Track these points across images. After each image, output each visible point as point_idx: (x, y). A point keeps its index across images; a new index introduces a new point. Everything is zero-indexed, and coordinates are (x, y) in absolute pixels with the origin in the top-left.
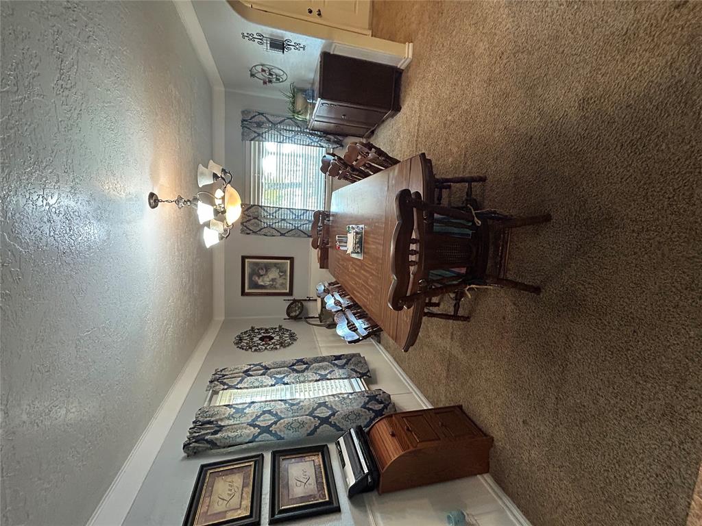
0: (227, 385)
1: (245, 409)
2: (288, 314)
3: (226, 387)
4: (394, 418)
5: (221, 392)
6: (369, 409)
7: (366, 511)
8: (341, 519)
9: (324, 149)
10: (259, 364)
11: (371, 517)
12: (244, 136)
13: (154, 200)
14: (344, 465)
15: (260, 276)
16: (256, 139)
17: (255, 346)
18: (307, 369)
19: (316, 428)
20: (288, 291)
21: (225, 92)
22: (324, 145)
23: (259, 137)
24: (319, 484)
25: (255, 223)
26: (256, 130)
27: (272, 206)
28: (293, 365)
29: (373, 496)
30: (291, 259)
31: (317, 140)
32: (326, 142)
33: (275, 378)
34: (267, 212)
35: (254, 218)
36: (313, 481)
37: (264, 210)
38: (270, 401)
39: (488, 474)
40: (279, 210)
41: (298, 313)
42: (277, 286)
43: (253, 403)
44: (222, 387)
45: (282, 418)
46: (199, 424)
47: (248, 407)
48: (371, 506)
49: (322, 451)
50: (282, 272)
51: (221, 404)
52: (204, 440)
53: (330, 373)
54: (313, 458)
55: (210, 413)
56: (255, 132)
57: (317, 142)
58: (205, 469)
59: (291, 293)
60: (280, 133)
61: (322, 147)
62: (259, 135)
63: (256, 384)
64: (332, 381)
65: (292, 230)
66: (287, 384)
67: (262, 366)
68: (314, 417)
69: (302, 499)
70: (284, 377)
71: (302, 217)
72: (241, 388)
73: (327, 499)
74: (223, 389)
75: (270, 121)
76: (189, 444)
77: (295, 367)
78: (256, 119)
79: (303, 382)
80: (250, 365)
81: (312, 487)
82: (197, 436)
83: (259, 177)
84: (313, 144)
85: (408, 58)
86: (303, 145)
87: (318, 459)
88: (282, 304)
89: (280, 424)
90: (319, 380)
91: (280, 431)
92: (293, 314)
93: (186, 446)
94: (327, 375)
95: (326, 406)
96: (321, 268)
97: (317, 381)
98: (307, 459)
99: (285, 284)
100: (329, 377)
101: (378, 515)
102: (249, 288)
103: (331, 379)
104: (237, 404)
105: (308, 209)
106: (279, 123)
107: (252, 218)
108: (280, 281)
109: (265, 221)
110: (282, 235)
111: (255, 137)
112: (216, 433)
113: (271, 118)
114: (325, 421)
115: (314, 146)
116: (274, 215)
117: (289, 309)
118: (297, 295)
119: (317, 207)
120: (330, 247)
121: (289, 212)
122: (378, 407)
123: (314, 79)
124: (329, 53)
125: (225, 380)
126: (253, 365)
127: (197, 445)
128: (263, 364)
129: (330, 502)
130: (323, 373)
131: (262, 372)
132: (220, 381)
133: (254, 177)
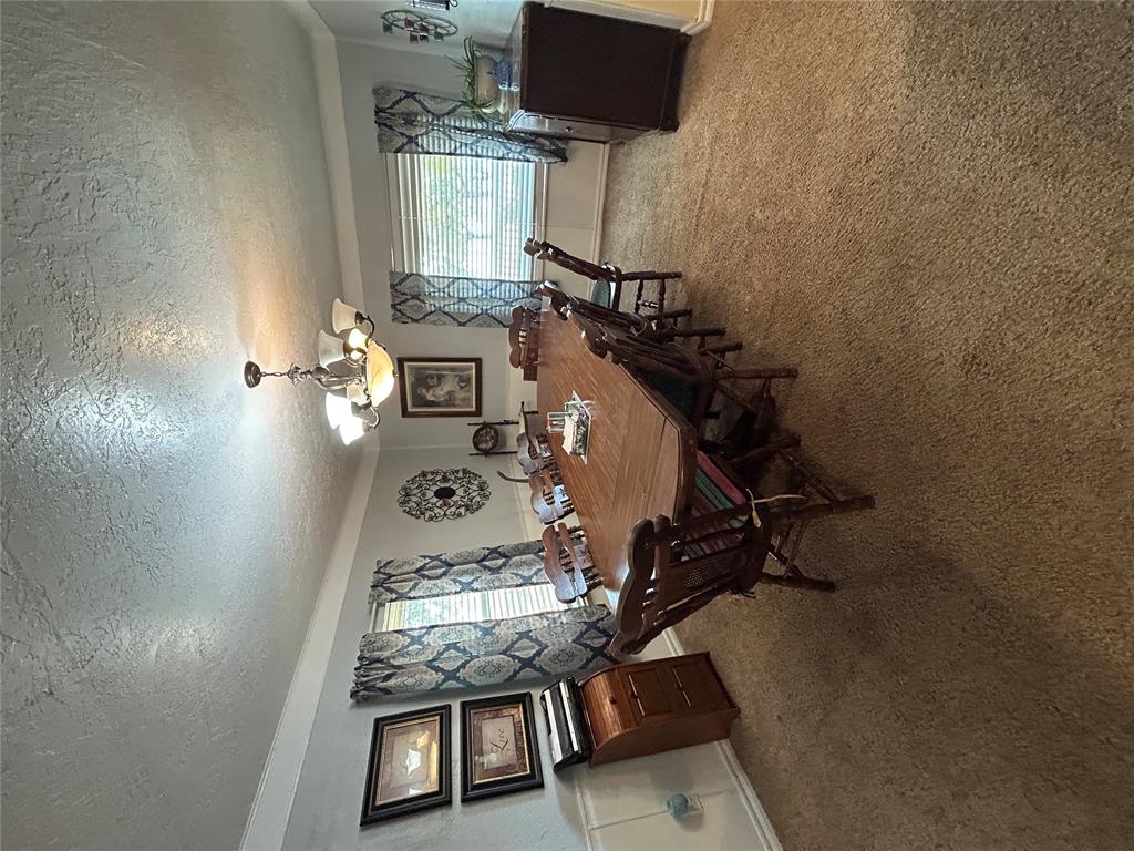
0: (396, 592)
1: (423, 636)
2: (476, 445)
3: (394, 596)
4: (616, 672)
5: (388, 604)
6: (586, 646)
7: (573, 788)
8: (544, 795)
9: (532, 165)
10: (436, 558)
11: (579, 795)
12: (383, 144)
13: (253, 374)
14: (550, 732)
15: (428, 388)
16: (406, 148)
17: (430, 509)
18: (504, 565)
19: (516, 673)
20: (474, 409)
21: (338, 44)
22: (532, 158)
23: (411, 144)
24: (519, 749)
25: (416, 305)
26: (404, 130)
27: (441, 275)
28: (485, 558)
29: (583, 767)
30: (478, 362)
31: (519, 150)
32: (535, 152)
33: (461, 583)
34: (434, 286)
35: (414, 297)
36: (511, 746)
37: (429, 282)
38: (454, 625)
39: (728, 740)
40: (453, 283)
41: (490, 445)
42: (457, 402)
43: (433, 627)
44: (390, 596)
45: (472, 658)
46: (367, 662)
47: (426, 633)
48: (579, 779)
49: (524, 700)
50: (463, 382)
51: (391, 629)
52: (374, 686)
53: (536, 573)
54: (513, 711)
55: (379, 644)
56: (402, 134)
57: (520, 153)
58: (381, 723)
59: (478, 413)
60: (450, 138)
61: (529, 161)
62: (411, 140)
63: (435, 592)
64: (538, 586)
65: (477, 315)
66: (477, 590)
67: (441, 561)
68: (514, 657)
69: (500, 770)
70: (473, 581)
71: (493, 292)
72: (415, 598)
73: (529, 772)
74: (392, 601)
75: (429, 111)
76: (357, 692)
77: (487, 563)
78: (402, 107)
79: (499, 588)
80: (425, 557)
81: (510, 753)
82: (366, 682)
83: (415, 222)
84: (511, 156)
85: (703, 21)
86: (493, 158)
87: (518, 713)
88: (464, 429)
89: (471, 667)
90: (521, 585)
91: (470, 677)
92: (483, 446)
93: (353, 695)
94: (531, 577)
95: (530, 638)
96: (525, 379)
97: (517, 586)
98: (505, 713)
99: (469, 399)
100: (534, 580)
101: (588, 794)
102: (414, 406)
103: (538, 583)
104: (411, 630)
105: (503, 278)
106: (448, 114)
107: (409, 297)
108: (460, 395)
109: (432, 302)
110: (461, 324)
111: (403, 146)
112: (388, 677)
113: (430, 105)
114: (527, 663)
115: (514, 159)
116: (446, 290)
117: (477, 438)
118: (489, 415)
119: (519, 275)
120: (540, 364)
121: (471, 285)
122: (598, 643)
123: (511, 35)
124: (541, 5)
125: (392, 586)
126: (430, 557)
127: (365, 693)
128: (443, 558)
129: (532, 776)
130: (526, 573)
131: (441, 571)
132: (386, 584)
133: (408, 222)
